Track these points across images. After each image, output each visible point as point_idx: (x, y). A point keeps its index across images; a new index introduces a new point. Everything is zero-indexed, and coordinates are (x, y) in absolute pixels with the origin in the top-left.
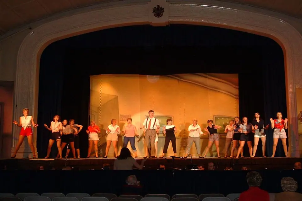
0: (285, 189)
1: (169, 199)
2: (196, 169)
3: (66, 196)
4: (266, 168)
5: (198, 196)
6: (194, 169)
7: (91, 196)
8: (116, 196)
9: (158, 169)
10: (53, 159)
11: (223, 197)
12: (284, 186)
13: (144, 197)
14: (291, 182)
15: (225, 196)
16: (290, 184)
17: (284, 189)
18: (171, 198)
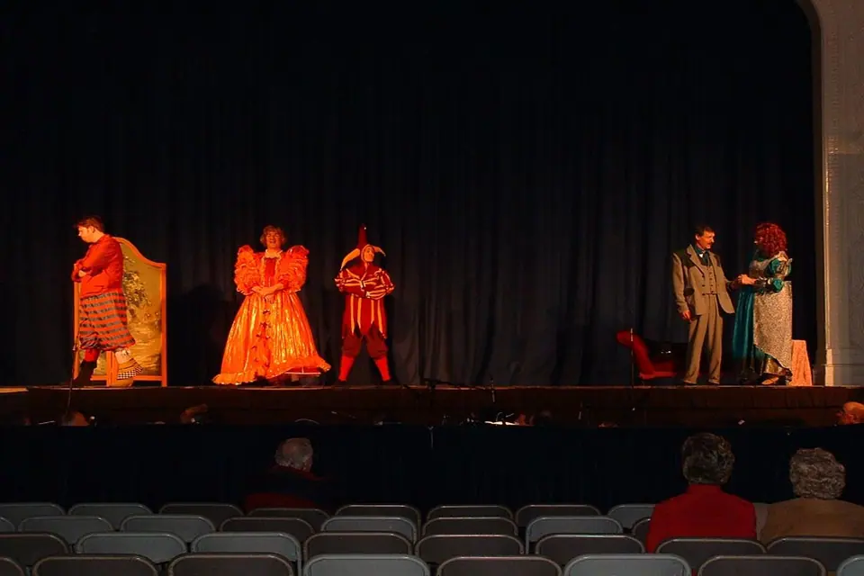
0: (804, 492)
1: (415, 521)
2: (507, 423)
3: (67, 511)
4: (742, 422)
5: (514, 511)
6: (501, 423)
7: (156, 512)
8: (241, 513)
9: (381, 423)
10: (25, 390)
11: (595, 514)
12: (798, 482)
13: (332, 514)
14: (821, 470)
15: (604, 513)
16: (821, 475)
17: (798, 489)
18: (424, 521)
